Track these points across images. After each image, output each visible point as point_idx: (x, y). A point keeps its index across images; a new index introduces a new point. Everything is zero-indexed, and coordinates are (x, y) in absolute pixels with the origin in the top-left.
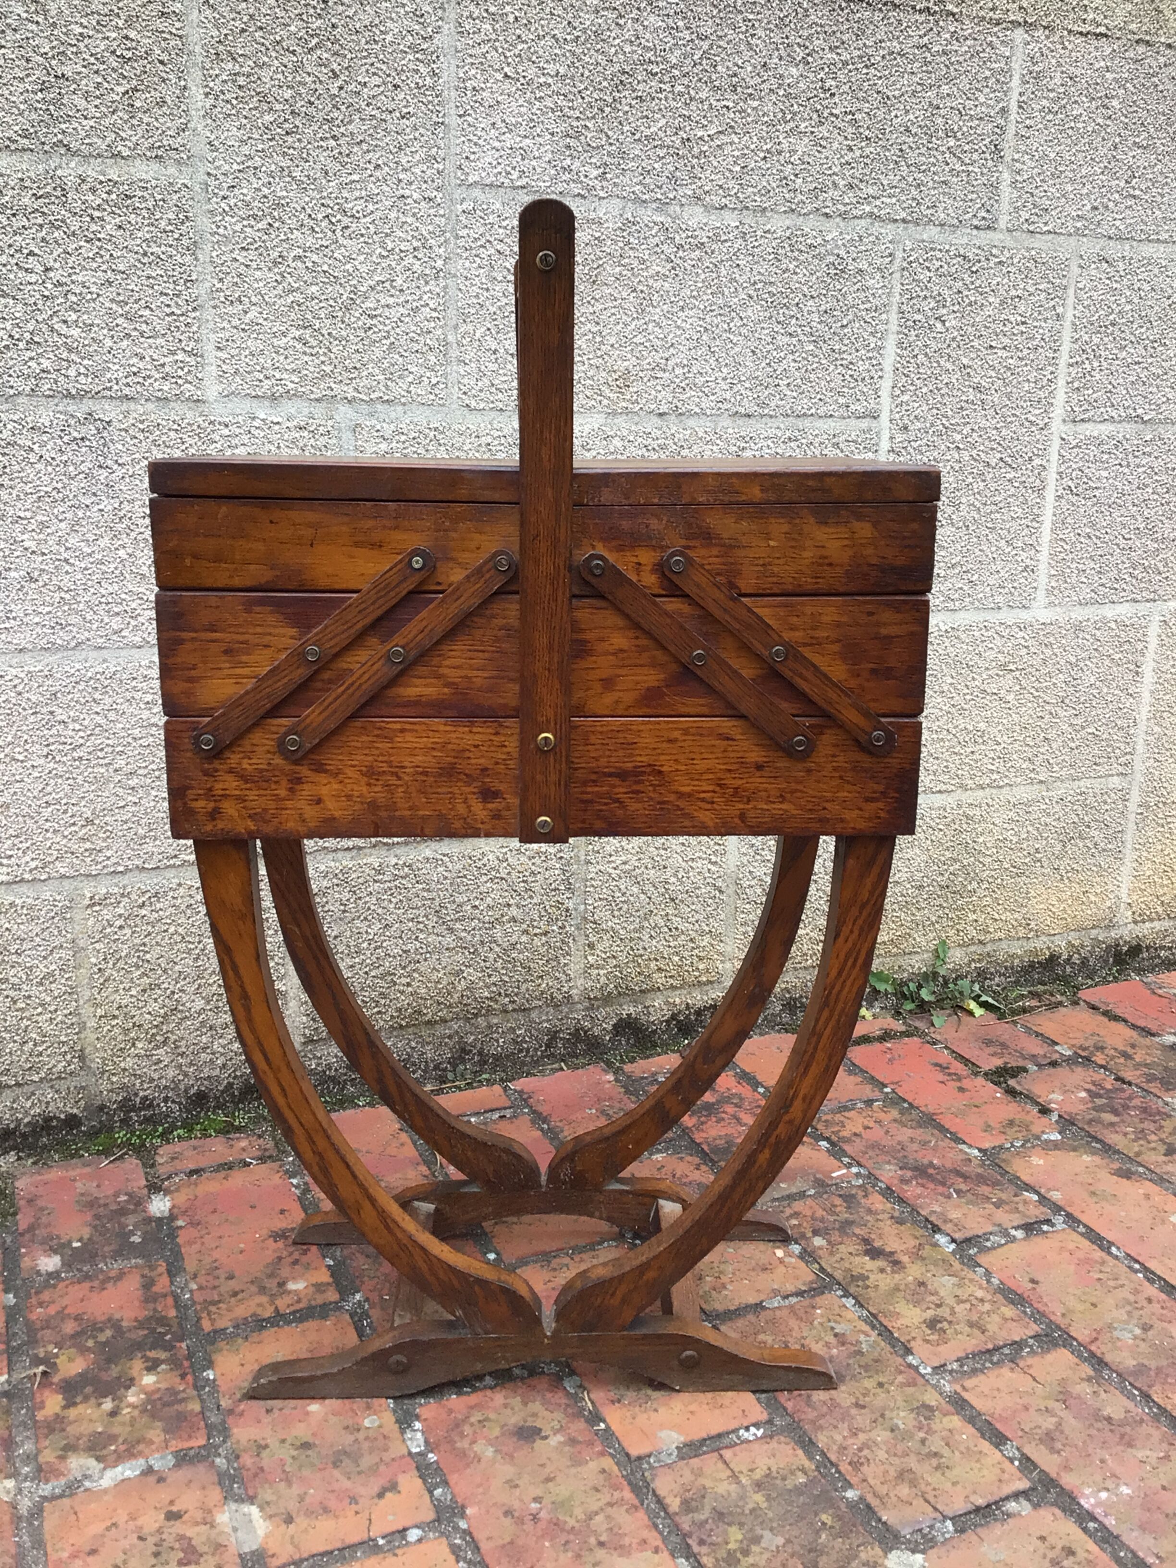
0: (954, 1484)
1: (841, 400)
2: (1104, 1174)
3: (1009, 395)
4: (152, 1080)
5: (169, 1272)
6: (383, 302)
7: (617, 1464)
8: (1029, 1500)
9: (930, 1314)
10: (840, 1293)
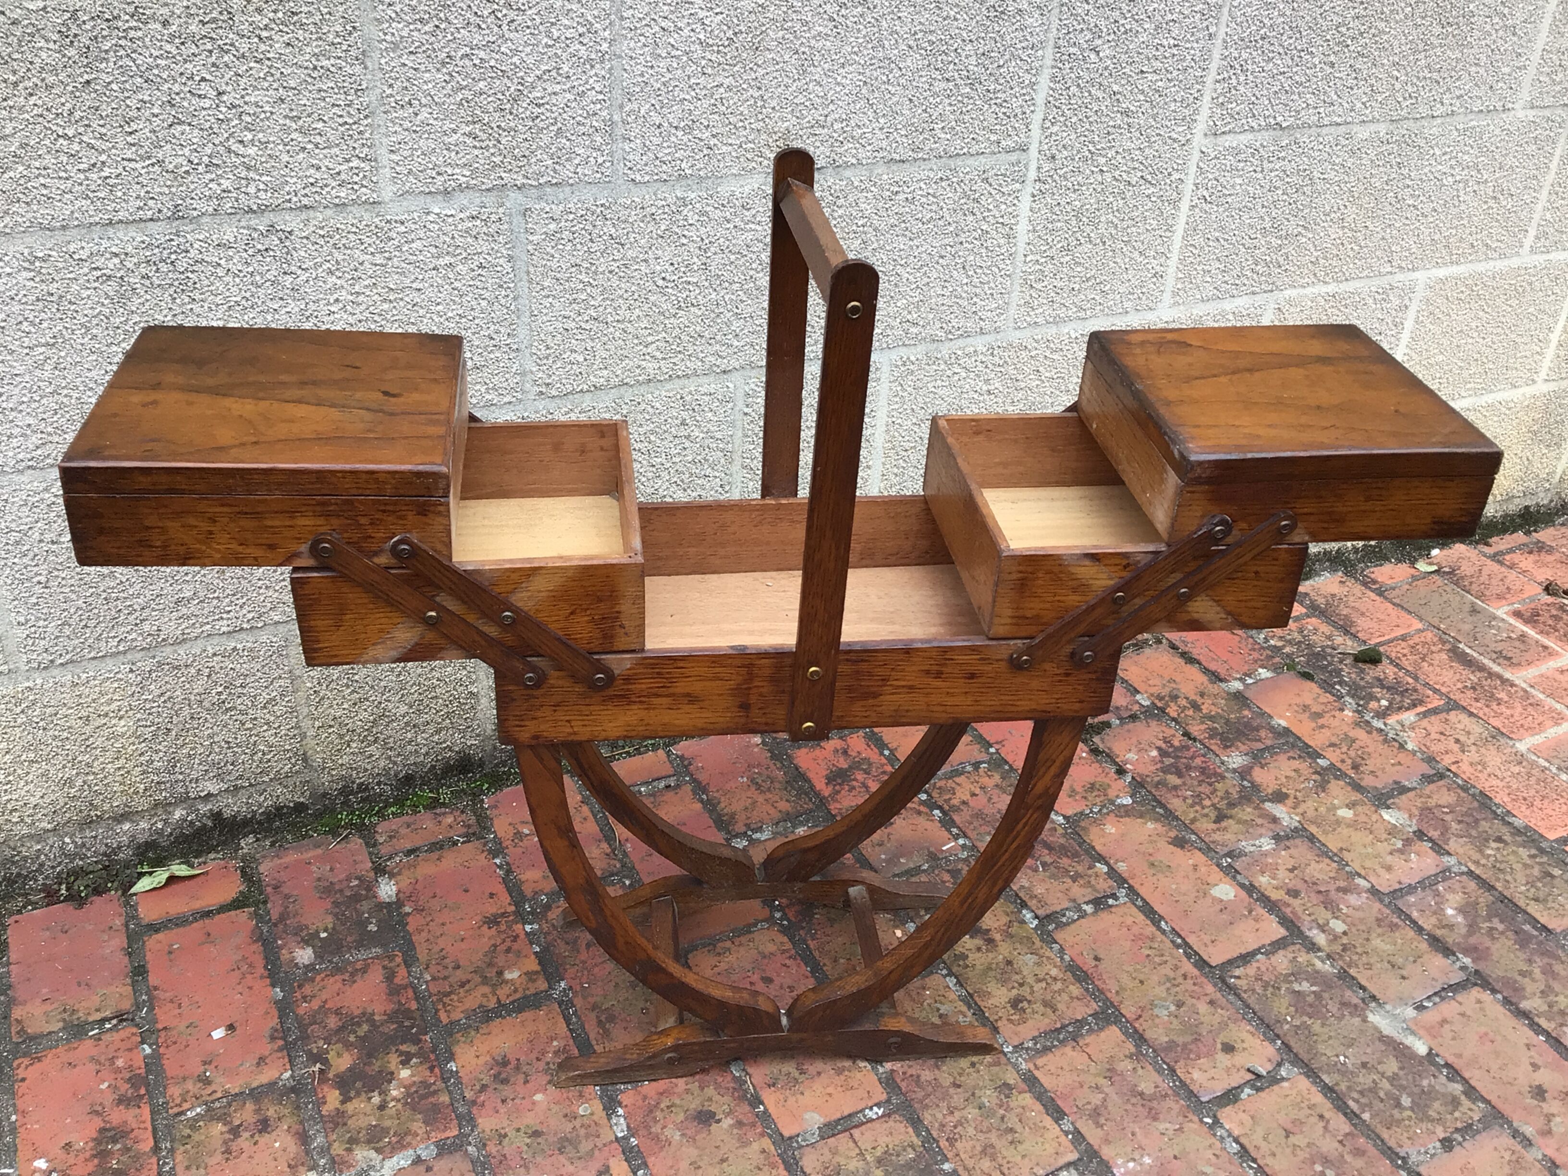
0: (1024, 1156)
1: (993, 138)
2: (1162, 844)
3: (1154, 117)
4: (366, 770)
5: (405, 962)
6: (550, 90)
7: (774, 1143)
8: (1077, 1170)
9: (1015, 992)
10: (945, 972)
